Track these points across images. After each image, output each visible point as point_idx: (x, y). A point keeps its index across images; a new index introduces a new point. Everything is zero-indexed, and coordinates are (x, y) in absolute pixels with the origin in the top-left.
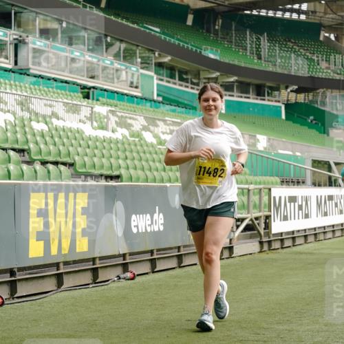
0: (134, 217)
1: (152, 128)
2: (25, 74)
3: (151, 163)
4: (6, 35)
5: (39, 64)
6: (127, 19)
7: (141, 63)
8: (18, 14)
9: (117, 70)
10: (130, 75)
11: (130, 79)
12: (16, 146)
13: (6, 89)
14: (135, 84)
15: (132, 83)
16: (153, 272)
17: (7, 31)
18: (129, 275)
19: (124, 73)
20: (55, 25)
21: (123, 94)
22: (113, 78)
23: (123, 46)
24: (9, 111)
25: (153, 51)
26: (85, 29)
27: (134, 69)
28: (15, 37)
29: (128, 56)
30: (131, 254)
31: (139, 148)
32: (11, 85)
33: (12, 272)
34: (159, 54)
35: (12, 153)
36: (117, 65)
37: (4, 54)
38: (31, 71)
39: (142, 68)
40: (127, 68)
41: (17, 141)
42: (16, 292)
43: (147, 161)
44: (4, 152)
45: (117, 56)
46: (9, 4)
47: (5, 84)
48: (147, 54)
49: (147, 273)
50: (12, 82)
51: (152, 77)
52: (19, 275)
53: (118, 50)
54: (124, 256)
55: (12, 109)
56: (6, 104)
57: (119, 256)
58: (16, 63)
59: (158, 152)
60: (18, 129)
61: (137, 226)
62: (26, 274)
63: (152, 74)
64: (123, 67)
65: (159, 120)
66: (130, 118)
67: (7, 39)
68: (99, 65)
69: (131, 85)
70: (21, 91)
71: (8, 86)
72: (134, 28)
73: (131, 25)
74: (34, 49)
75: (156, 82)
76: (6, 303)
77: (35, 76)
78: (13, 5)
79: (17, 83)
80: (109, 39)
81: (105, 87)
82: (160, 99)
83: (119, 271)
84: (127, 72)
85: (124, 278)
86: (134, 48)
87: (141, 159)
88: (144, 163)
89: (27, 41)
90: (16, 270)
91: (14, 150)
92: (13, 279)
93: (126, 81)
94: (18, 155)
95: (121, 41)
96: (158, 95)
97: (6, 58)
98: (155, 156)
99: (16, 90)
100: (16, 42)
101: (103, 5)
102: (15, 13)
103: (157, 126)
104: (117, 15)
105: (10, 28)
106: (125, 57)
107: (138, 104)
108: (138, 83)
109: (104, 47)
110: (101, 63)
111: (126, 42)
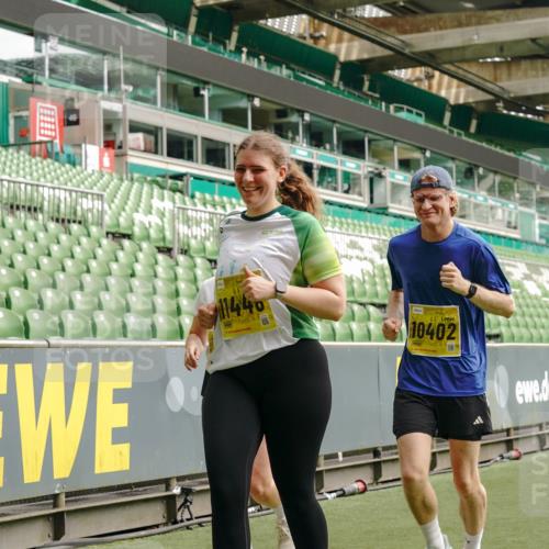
0: (519, 383)
1: (535, 276)
2: (383, 213)
3: (536, 319)
4: (358, 167)
5: (400, 202)
6: (502, 147)
7: (521, 199)
8: (373, 143)
9: (492, 208)
10: (506, 214)
11: (507, 218)
12: (376, 301)
13: (360, 232)
14: (513, 224)
15: (509, 223)
16: (542, 450)
17: (360, 162)
18: (513, 453)
19: (500, 211)
20: (417, 155)
21: (499, 237)
22: (487, 218)
23: (498, 178)
24: (365, 259)
25: (533, 184)
26: (453, 159)
27: (511, 206)
28: (370, 169)
29: (504, 191)
30: (516, 429)
31: (521, 300)
32: (366, 227)
33: (376, 453)
34: (541, 188)
35: (372, 309)
36: (491, 202)
37: (357, 190)
38: (391, 210)
39: (521, 205)
40: (503, 205)
41: (377, 295)
42: (380, 476)
43: (531, 316)
44: (362, 307)
45: (490, 190)
46: (361, 130)
47: (360, 226)
48: (526, 188)
49: (535, 452)
50: (368, 224)
51: (533, 216)
52: (385, 455)
53: (491, 182)
54: (508, 431)
55: (369, 256)
56: (362, 249)
57: (502, 431)
58: (372, 200)
59: (544, 305)
60: (377, 280)
61: (523, 396)
62: (392, 454)
63: (533, 211)
64: (499, 204)
65: (543, 266)
66: (509, 265)
67: (360, 172)
68: (470, 202)
69: (509, 225)
70: (379, 234)
71: (363, 229)
72: (510, 157)
73: (507, 153)
74: (393, 184)
75: (537, 221)
76: (369, 488)
77: (395, 216)
78: (366, 131)
79: (374, 225)
80: (481, 171)
81: (479, 228)
82: (544, 241)
83: (502, 449)
84: (504, 211)
85: (509, 458)
86: (511, 180)
87: (523, 315)
88: (528, 319)
89: (383, 174)
90: (380, 449)
91: (374, 305)
92: (377, 460)
93: (502, 221)
94: (378, 310)
95: (496, 172)
96: (541, 237)
97: (360, 194)
98: (540, 310)
99: (373, 233)
100: (371, 175)
101: (473, 129)
102: (370, 141)
103: (541, 274)
104: (490, 142)
105: (364, 158)
106: (500, 192)
107: (518, 247)
108: (516, 222)
109: (476, 180)
110: (472, 199)
111: (502, 174)
